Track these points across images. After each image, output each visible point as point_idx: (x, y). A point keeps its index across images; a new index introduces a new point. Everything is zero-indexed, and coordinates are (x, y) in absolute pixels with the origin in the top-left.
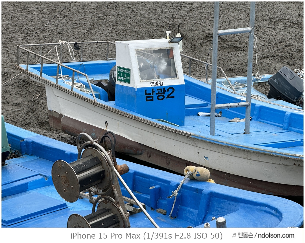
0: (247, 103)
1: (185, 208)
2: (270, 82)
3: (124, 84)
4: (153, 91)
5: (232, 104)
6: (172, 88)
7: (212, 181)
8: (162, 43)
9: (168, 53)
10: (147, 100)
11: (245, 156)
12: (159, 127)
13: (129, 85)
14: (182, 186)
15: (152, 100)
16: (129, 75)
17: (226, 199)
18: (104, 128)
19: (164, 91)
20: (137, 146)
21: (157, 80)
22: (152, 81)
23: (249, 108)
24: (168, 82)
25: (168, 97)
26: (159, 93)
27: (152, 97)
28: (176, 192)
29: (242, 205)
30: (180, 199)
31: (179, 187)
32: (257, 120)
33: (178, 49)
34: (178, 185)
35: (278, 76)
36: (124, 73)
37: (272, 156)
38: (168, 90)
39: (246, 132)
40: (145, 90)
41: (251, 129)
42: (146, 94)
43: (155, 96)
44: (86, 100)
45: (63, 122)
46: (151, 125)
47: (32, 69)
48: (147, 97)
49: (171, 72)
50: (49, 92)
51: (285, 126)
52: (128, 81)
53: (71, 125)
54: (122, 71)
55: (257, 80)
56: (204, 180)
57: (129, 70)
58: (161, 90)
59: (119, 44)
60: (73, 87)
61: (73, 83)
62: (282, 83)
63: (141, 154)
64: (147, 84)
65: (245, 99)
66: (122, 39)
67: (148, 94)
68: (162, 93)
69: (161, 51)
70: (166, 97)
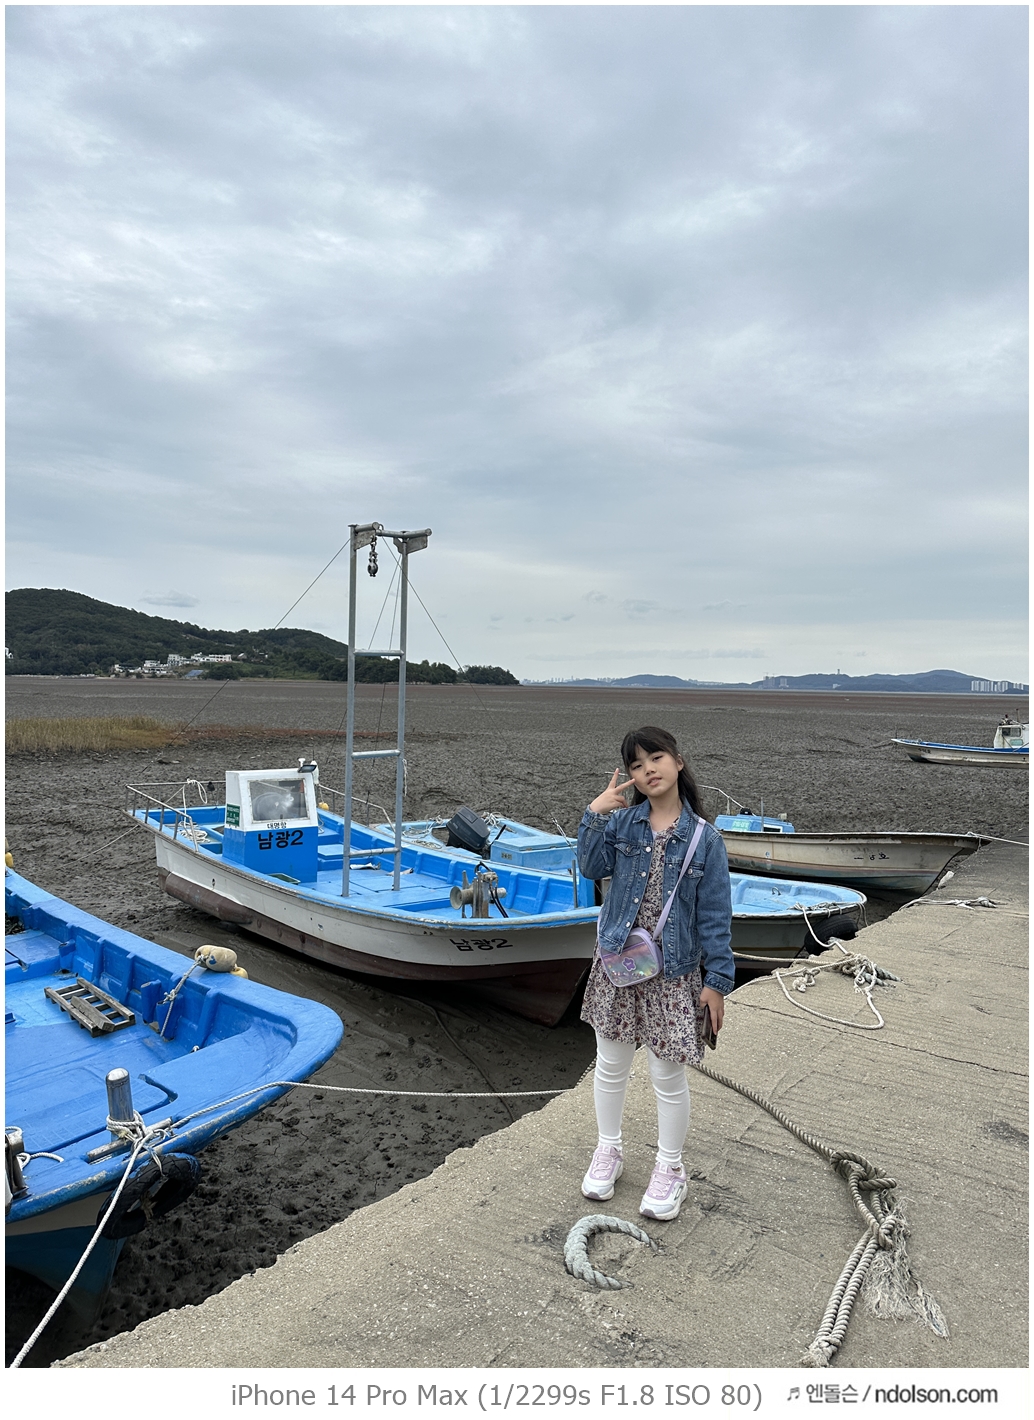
0: (396, 849)
2: (448, 827)
3: (233, 827)
4: (271, 836)
5: (385, 850)
6: (300, 831)
7: (242, 971)
8: (290, 773)
9: (296, 786)
10: (261, 848)
13: (238, 829)
14: (185, 981)
15: (270, 847)
16: (238, 815)
18: (211, 889)
19: (288, 835)
20: (245, 911)
21: (279, 821)
22: (270, 822)
23: (399, 856)
24: (293, 824)
25: (293, 843)
26: (279, 838)
27: (270, 844)
28: (172, 994)
29: (256, 1019)
30: (180, 1006)
31: (180, 984)
32: (418, 873)
33: (311, 781)
34: (180, 979)
35: (457, 818)
36: (233, 812)
38: (293, 834)
39: (396, 888)
40: (259, 834)
41: (403, 883)
42: (260, 840)
43: (274, 842)
44: (187, 850)
45: (169, 881)
47: (140, 815)
48: (261, 844)
49: (300, 809)
50: (158, 842)
51: (449, 879)
52: (237, 823)
53: (182, 887)
54: (231, 809)
56: (227, 970)
57: (238, 808)
58: (283, 834)
59: (229, 774)
60: (175, 835)
61: (176, 832)
62: (462, 827)
64: (263, 826)
65: (393, 842)
66: (232, 769)
67: (263, 840)
68: (284, 838)
69: (284, 783)
70: (290, 841)
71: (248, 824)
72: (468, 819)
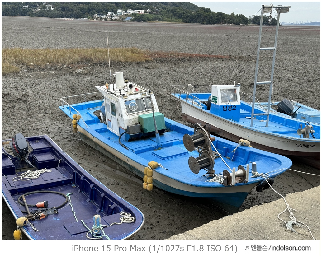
0: (268, 114)
1: (238, 157)
2: (278, 105)
3: (215, 103)
4: (227, 107)
5: (261, 114)
6: (235, 106)
7: (251, 146)
8: (232, 87)
9: (234, 91)
10: (224, 111)
11: (266, 137)
12: (228, 122)
13: (216, 104)
14: (238, 148)
15: (226, 110)
16: (217, 100)
17: (257, 154)
18: (205, 122)
19: (232, 107)
21: (228, 102)
22: (226, 102)
23: (269, 116)
24: (233, 103)
25: (233, 110)
26: (229, 108)
27: (226, 109)
28: (235, 150)
29: (264, 157)
30: (236, 153)
31: (236, 148)
32: (272, 121)
33: (238, 89)
34: (236, 147)
35: (282, 103)
36: (214, 99)
37: (278, 137)
38: (233, 107)
39: (267, 126)
40: (223, 106)
41: (269, 125)
42: (224, 108)
43: (228, 109)
44: (198, 109)
45: (188, 118)
46: (225, 121)
47: (176, 95)
48: (224, 109)
49: (235, 99)
50: (182, 105)
51: (284, 124)
52: (216, 102)
53: (191, 119)
55: (273, 104)
56: (247, 146)
57: (217, 97)
58: (230, 106)
59: (213, 87)
60: (193, 103)
61: (193, 102)
62: (284, 106)
63: (220, 133)
64: (224, 104)
65: (267, 112)
66: (214, 84)
67: (225, 108)
68: (231, 108)
69: (231, 90)
70: (232, 109)
71: (220, 103)
72: (286, 103)
